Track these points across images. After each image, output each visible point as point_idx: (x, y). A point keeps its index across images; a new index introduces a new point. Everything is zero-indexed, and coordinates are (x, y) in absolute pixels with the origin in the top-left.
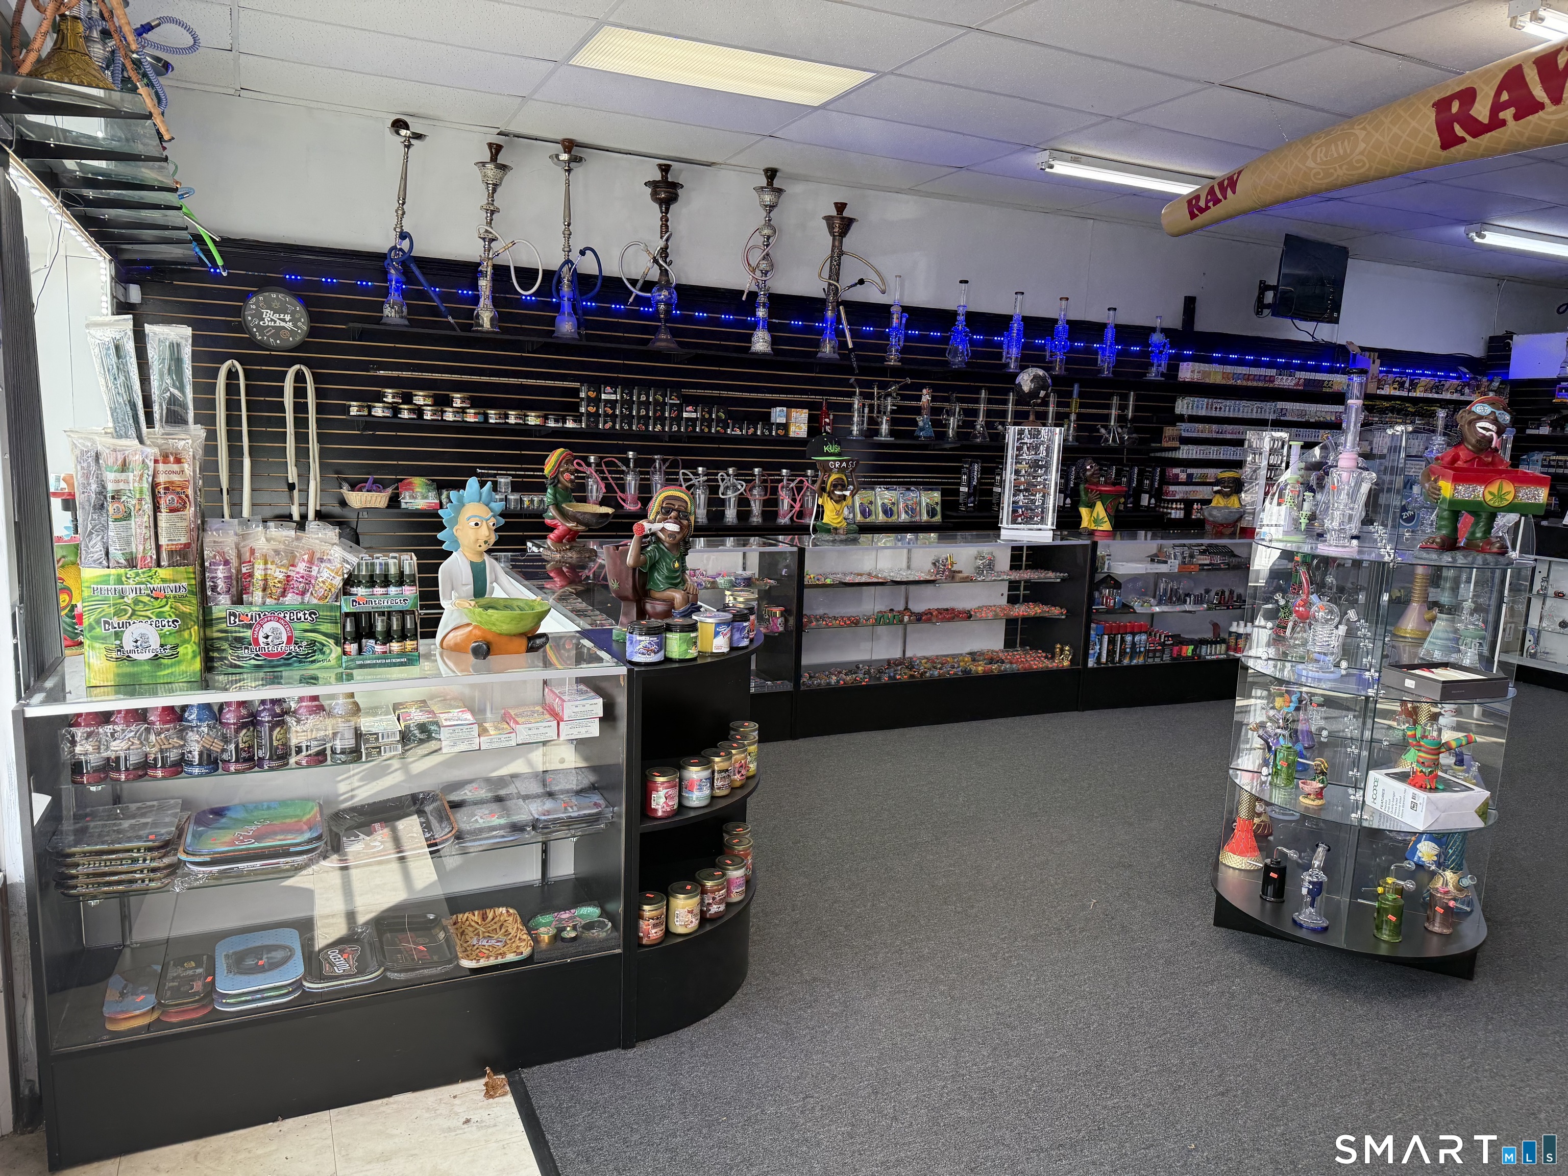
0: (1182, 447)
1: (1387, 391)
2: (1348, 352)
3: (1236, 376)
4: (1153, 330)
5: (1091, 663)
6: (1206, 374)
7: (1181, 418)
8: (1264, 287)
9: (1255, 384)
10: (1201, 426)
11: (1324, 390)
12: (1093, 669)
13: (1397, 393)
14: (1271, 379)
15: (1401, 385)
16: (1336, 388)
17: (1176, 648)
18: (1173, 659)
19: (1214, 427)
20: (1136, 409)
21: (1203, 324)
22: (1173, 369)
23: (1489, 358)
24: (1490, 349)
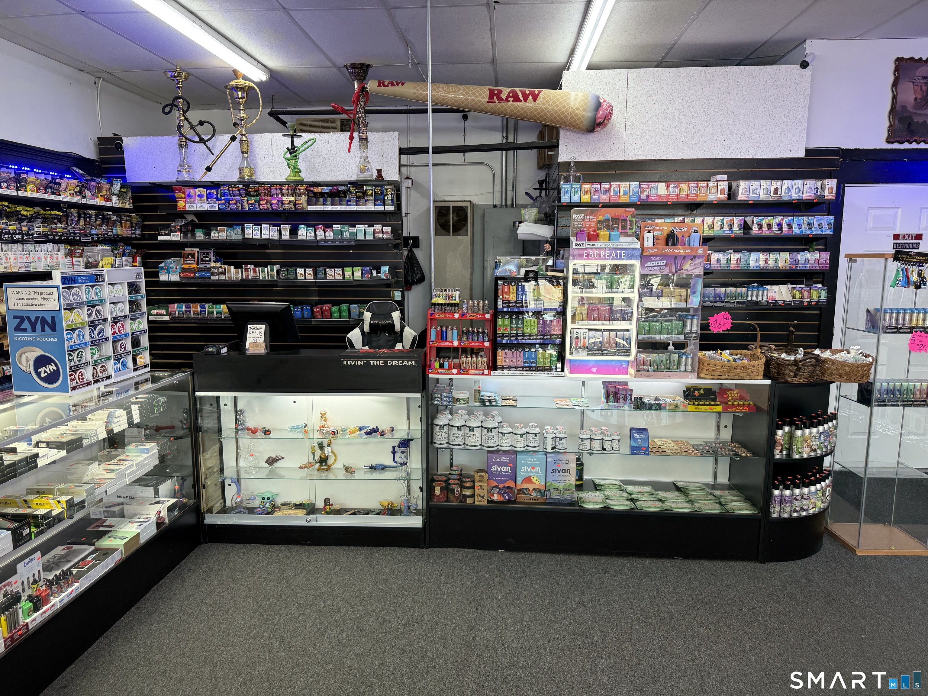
23: (103, 161)
24: (101, 151)
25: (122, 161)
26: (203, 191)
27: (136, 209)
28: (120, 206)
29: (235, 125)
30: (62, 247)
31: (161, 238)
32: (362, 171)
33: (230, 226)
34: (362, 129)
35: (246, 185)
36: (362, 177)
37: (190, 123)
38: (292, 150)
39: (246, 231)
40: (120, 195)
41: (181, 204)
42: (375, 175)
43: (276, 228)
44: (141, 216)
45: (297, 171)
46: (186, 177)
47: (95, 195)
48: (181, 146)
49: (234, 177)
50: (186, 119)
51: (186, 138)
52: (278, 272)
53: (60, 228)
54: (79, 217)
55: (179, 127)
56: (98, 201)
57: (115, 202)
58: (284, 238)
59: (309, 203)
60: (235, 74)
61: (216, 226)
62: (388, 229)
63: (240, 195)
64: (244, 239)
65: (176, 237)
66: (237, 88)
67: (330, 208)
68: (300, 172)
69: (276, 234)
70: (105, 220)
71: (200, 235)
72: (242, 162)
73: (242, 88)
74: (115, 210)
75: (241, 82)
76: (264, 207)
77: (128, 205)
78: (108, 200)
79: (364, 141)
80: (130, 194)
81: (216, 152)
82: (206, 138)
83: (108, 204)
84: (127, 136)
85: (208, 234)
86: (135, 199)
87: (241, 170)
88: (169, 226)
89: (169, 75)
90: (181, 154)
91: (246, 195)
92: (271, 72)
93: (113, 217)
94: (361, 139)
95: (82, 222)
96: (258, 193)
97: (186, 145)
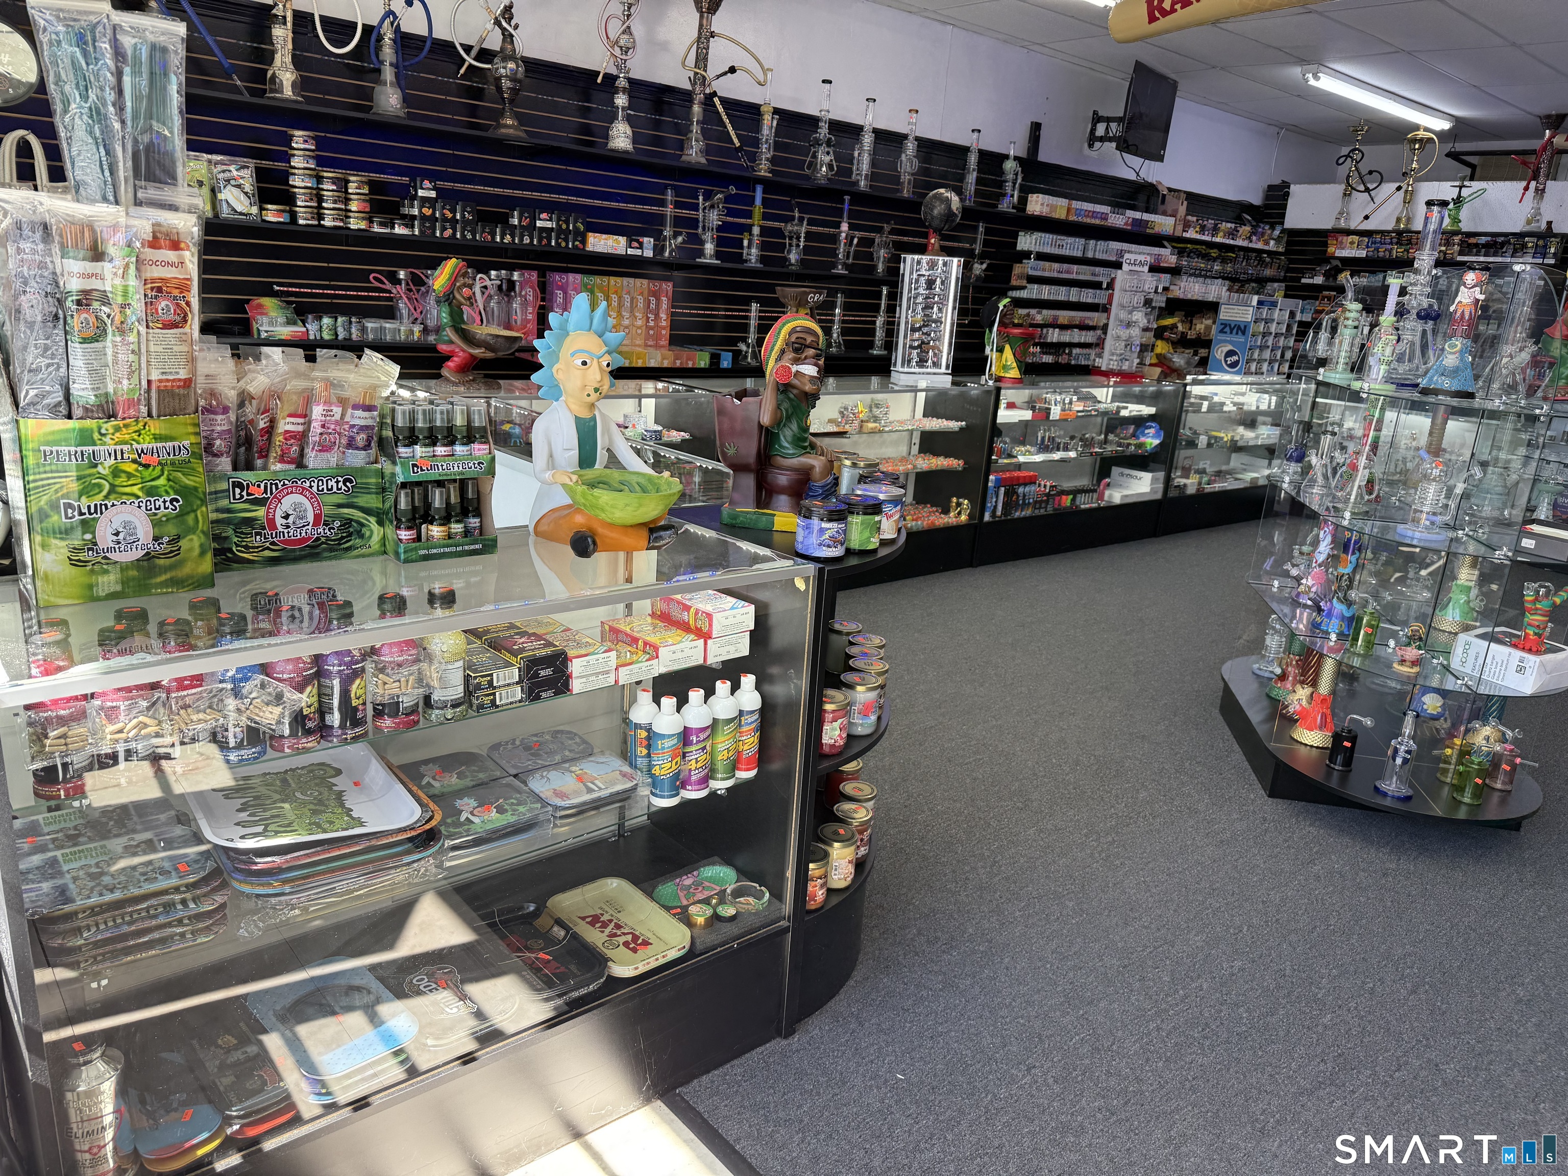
0: (1029, 286)
1: (1191, 234)
2: (1158, 191)
3: (1078, 212)
4: (1007, 157)
5: (987, 517)
6: (1053, 208)
7: (1026, 255)
8: (1097, 119)
9: (1093, 221)
10: (1047, 264)
11: (1148, 231)
12: (988, 523)
13: (1198, 237)
14: (1104, 217)
15: (1203, 229)
16: (1157, 229)
17: (1057, 498)
18: (1055, 510)
19: (1056, 266)
20: (986, 243)
21: (1046, 155)
22: (1023, 201)
23: (1266, 206)
24: (1267, 197)
25: (1284, 207)
26: (1356, 238)
27: (1286, 253)
28: (1275, 249)
29: (1405, 174)
30: (1227, 282)
31: (1304, 281)
32: (1529, 223)
33: (1373, 272)
34: (1542, 179)
35: (1399, 233)
36: (1527, 228)
37: (1359, 173)
38: (1459, 199)
40: (1278, 240)
41: (1331, 250)
42: (1543, 226)
44: (1289, 259)
45: (1457, 221)
46: (1342, 224)
47: (1259, 240)
48: (1345, 194)
49: (1390, 226)
50: (1357, 169)
51: (1353, 188)
53: (1229, 268)
54: (1244, 259)
55: (1348, 176)
56: (1260, 245)
57: (1272, 246)
59: (1461, 253)
60: (1417, 126)
63: (1391, 243)
65: (1319, 280)
66: (1416, 140)
68: (1461, 222)
70: (1261, 262)
72: (1402, 212)
73: (1421, 140)
74: (1269, 253)
75: (1420, 134)
77: (1281, 249)
78: (1267, 243)
79: (1540, 191)
80: (1285, 239)
81: (1378, 200)
82: (1371, 186)
83: (1266, 248)
84: (1295, 183)
86: (1288, 243)
87: (1398, 220)
88: (1314, 269)
89: (1352, 129)
90: (1343, 203)
91: (1397, 243)
92: (1457, 120)
93: (1268, 260)
94: (1537, 189)
95: (1245, 263)
96: (1409, 242)
97: (1350, 195)
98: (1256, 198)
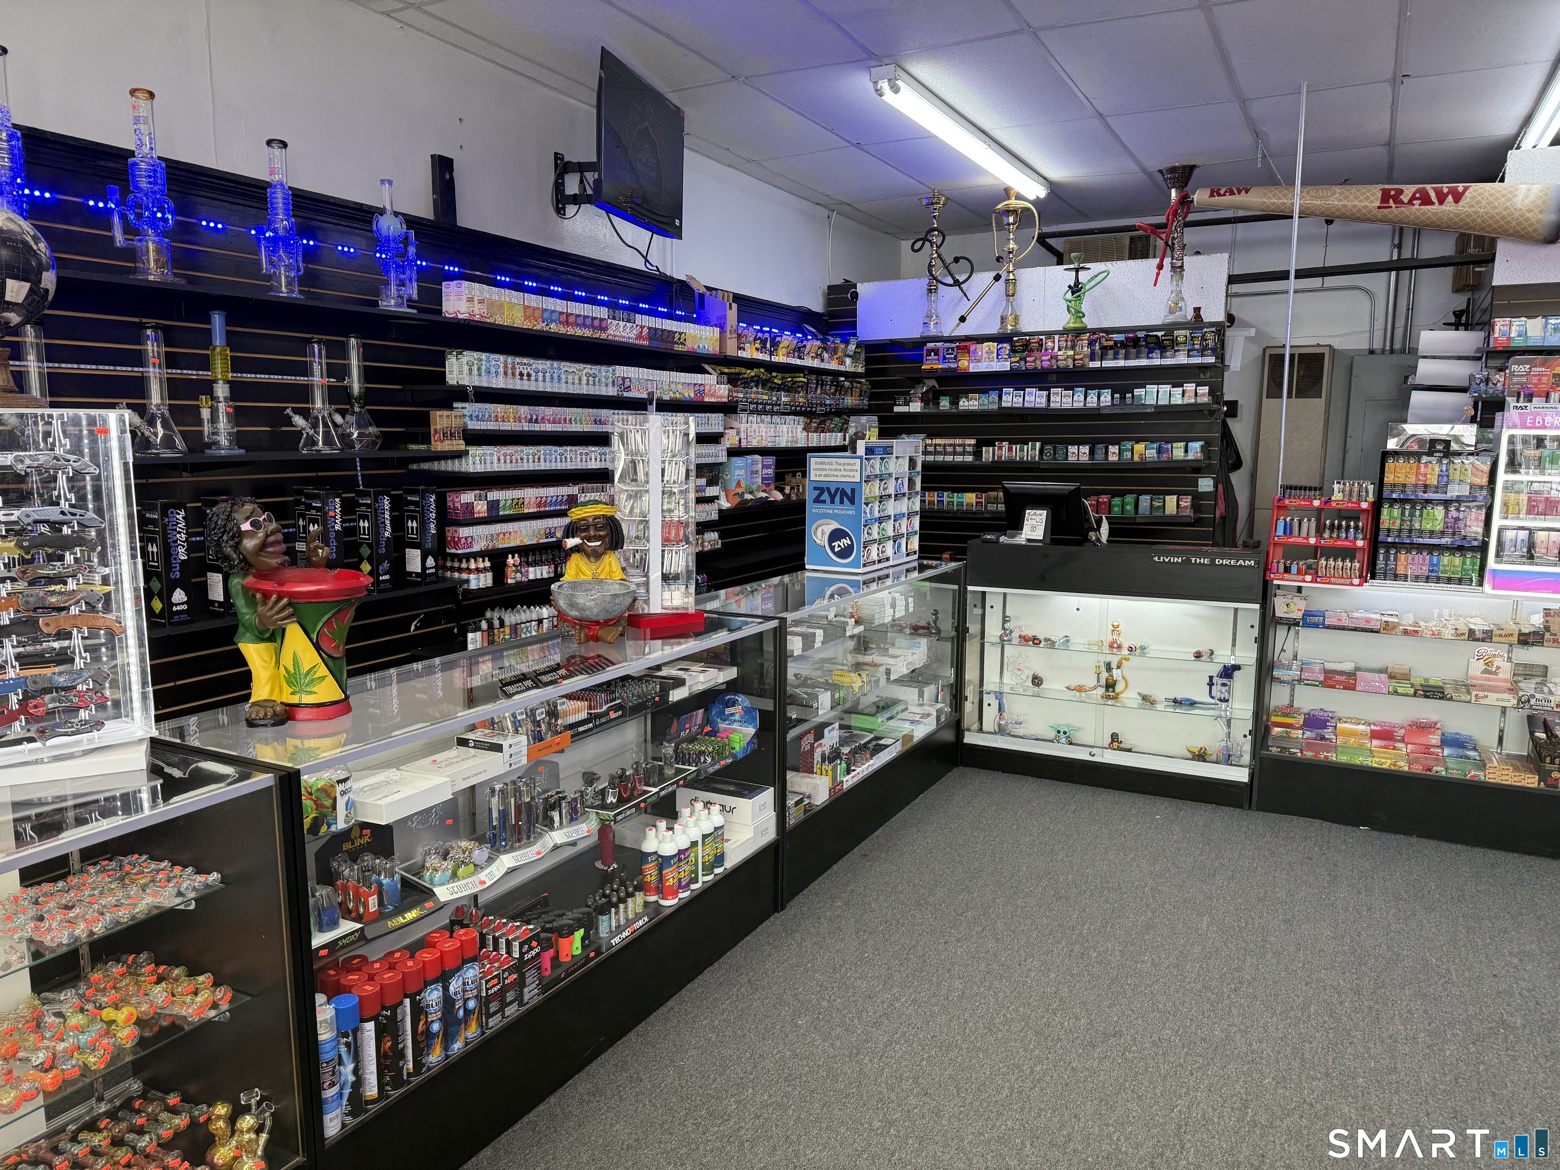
0: (473, 450)
2: (691, 292)
3: (548, 316)
4: (382, 212)
6: (497, 308)
7: (461, 394)
8: (563, 167)
9: (579, 332)
10: (500, 408)
11: (677, 348)
13: (762, 356)
14: (601, 325)
15: (762, 345)
16: (690, 345)
19: (523, 411)
21: (473, 218)
22: (431, 296)
23: (831, 315)
24: (830, 302)
25: (854, 314)
27: (867, 374)
28: (853, 370)
29: (999, 259)
30: (802, 419)
31: (897, 409)
32: (1171, 312)
33: (985, 392)
34: (1177, 253)
35: (1009, 336)
36: (1171, 319)
37: (943, 261)
38: (1076, 289)
39: (1004, 398)
40: (854, 357)
41: (926, 363)
42: (1190, 315)
43: (1045, 393)
44: (872, 382)
45: (1079, 315)
46: (933, 331)
47: (831, 358)
48: (930, 291)
50: (939, 256)
51: (938, 281)
52: (1041, 451)
53: (801, 399)
54: (817, 384)
55: (930, 266)
56: (833, 366)
57: (848, 365)
58: (1052, 405)
59: (1093, 358)
60: (1007, 193)
61: (966, 393)
62: (1204, 390)
64: (1000, 408)
65: (916, 407)
66: (1008, 212)
67: (1121, 363)
68: (1084, 316)
69: (1044, 400)
70: (839, 387)
71: (945, 404)
72: (1007, 306)
73: (1014, 212)
74: (846, 374)
75: (1013, 203)
76: (1030, 366)
77: (861, 370)
78: (842, 363)
79: (1178, 270)
80: (863, 356)
81: (973, 296)
82: (961, 278)
83: (842, 368)
84: (862, 282)
85: (955, 403)
86: (868, 361)
87: (1003, 320)
88: (908, 393)
89: (924, 202)
90: (929, 301)
92: (1052, 186)
93: (847, 384)
94: (1173, 267)
95: (819, 391)
96: (1025, 348)
97: (936, 290)
98: (816, 305)
